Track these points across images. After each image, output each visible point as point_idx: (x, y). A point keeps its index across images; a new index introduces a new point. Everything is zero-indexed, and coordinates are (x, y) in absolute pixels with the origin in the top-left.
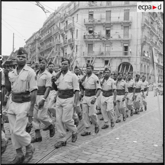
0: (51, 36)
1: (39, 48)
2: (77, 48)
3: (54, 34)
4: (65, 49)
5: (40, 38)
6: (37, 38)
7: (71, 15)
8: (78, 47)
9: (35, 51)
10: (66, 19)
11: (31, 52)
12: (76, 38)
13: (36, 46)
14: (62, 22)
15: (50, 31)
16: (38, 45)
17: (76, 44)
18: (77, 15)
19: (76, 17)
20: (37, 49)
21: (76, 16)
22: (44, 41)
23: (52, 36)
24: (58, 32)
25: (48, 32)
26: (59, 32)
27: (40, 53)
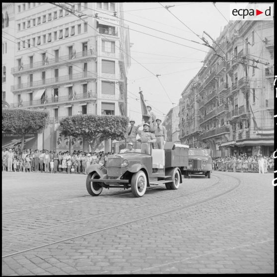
0: (214, 79)
1: (198, 102)
2: (254, 94)
3: (219, 75)
4: (235, 98)
5: (199, 84)
6: (195, 85)
7: (243, 36)
8: (255, 91)
9: (192, 107)
10: (235, 43)
11: (188, 109)
12: (253, 76)
13: (194, 99)
14: (230, 51)
15: (213, 69)
16: (197, 96)
17: (252, 86)
18: (253, 32)
19: (251, 38)
20: (196, 103)
21: (252, 34)
22: (205, 88)
23: (216, 79)
24: (223, 70)
25: (210, 71)
26: (225, 70)
27: (200, 109)
